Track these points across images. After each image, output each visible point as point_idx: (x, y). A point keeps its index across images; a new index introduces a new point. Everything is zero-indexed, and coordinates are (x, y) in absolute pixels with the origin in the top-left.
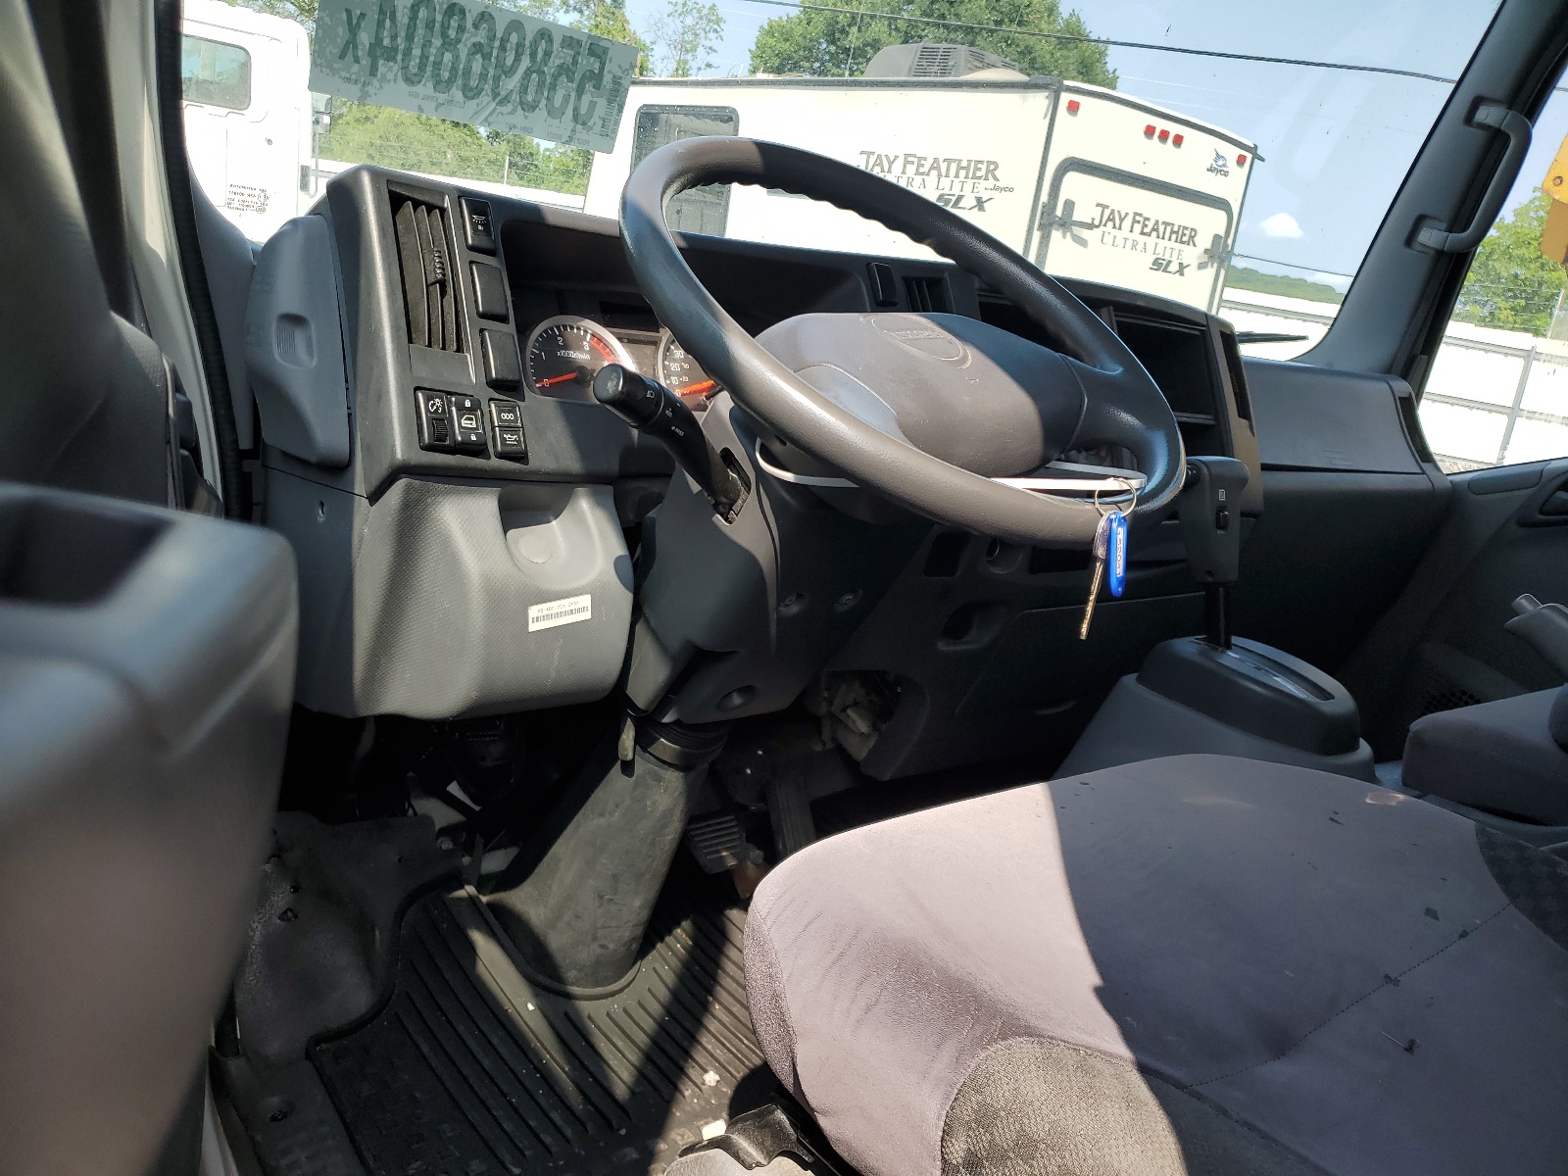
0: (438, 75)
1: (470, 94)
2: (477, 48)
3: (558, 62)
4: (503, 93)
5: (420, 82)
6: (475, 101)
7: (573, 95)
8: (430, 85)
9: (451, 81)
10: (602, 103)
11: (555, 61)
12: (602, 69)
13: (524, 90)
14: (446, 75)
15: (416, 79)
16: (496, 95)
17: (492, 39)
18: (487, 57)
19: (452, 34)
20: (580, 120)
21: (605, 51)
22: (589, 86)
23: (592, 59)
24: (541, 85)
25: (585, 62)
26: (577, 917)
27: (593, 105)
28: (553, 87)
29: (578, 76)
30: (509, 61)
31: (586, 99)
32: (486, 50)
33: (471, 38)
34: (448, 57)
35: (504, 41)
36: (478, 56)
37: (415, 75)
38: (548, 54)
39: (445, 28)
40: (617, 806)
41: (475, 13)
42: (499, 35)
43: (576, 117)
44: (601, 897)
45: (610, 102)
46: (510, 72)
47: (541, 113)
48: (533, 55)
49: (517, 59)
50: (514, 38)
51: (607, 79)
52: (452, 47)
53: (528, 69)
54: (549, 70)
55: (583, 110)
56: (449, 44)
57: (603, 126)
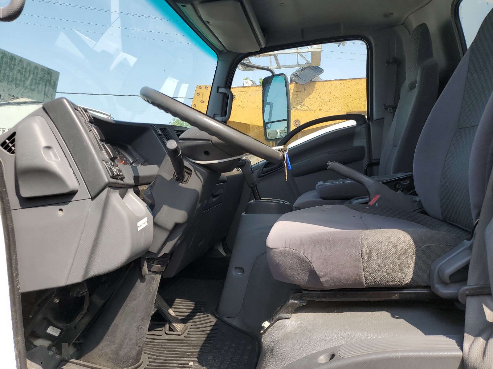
0: (9, 79)
1: (17, 86)
2: (19, 71)
3: (40, 76)
4: (26, 86)
5: (3, 82)
6: (18, 88)
7: (44, 86)
8: (6, 83)
9: (12, 82)
10: (51, 89)
11: (39, 76)
12: (51, 79)
13: (31, 85)
14: (11, 79)
15: (2, 81)
16: (24, 86)
17: (23, 68)
18: (21, 74)
19: (12, 66)
20: (46, 95)
21: (51, 73)
22: (48, 84)
23: (48, 76)
24: (36, 83)
25: (47, 76)
26: (130, 340)
27: (49, 90)
28: (39, 84)
29: (45, 81)
30: (27, 76)
31: (47, 87)
32: (21, 72)
33: (17, 68)
34: (11, 73)
35: (26, 69)
36: (19, 74)
37: (2, 79)
38: (37, 73)
39: (10, 64)
40: (141, 294)
41: (18, 59)
42: (25, 67)
43: (45, 93)
44: (138, 328)
45: (53, 89)
46: (27, 79)
47: (36, 92)
48: (33, 74)
49: (29, 75)
50: (28, 68)
51: (52, 82)
52: (12, 71)
53: (32, 78)
54: (38, 79)
55: (46, 91)
56: (11, 69)
57: (52, 96)
